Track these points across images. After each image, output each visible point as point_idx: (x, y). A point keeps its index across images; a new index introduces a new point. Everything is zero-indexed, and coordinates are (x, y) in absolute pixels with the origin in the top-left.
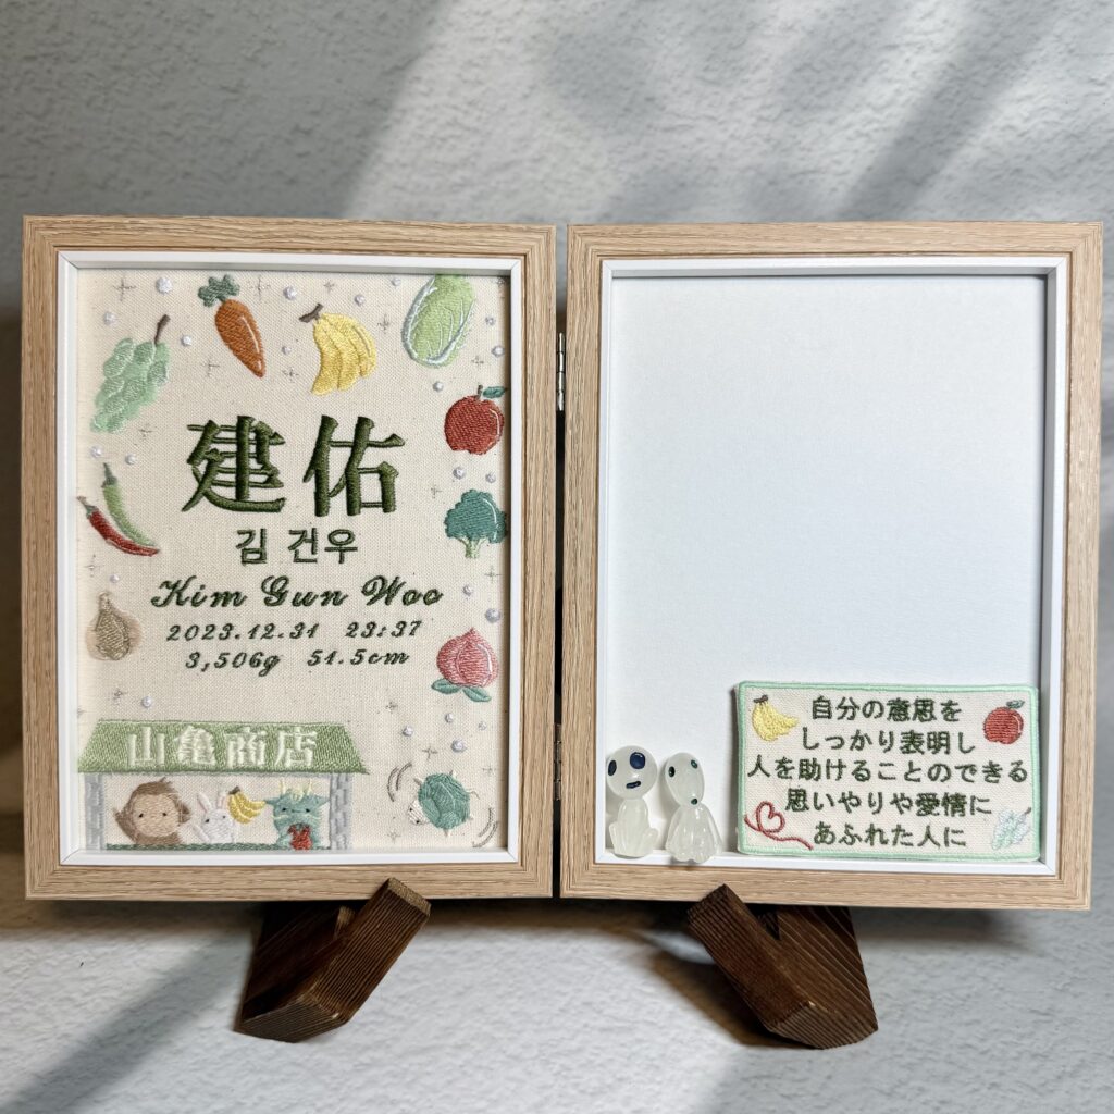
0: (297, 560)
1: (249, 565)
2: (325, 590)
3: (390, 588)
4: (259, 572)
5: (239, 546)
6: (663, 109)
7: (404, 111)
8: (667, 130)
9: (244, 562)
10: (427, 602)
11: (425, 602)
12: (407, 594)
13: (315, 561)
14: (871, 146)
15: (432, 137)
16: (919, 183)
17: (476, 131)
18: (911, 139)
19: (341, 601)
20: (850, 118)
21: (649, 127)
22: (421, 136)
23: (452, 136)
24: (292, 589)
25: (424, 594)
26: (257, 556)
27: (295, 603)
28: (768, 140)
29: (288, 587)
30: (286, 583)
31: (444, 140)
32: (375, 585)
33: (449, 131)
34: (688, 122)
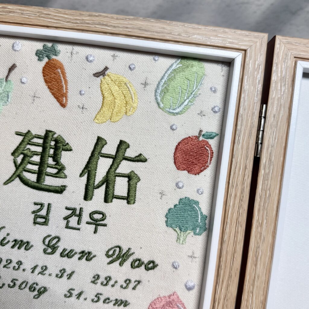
0: (67, 227)
1: (37, 225)
2: (82, 250)
3: (123, 255)
4: (43, 231)
5: (34, 212)
9: (35, 223)
10: (147, 269)
11: (146, 269)
12: (135, 261)
13: (79, 229)
19: (91, 259)
24: (62, 246)
25: (146, 262)
26: (43, 220)
27: (62, 255)
29: (59, 244)
30: (59, 241)
32: (115, 251)
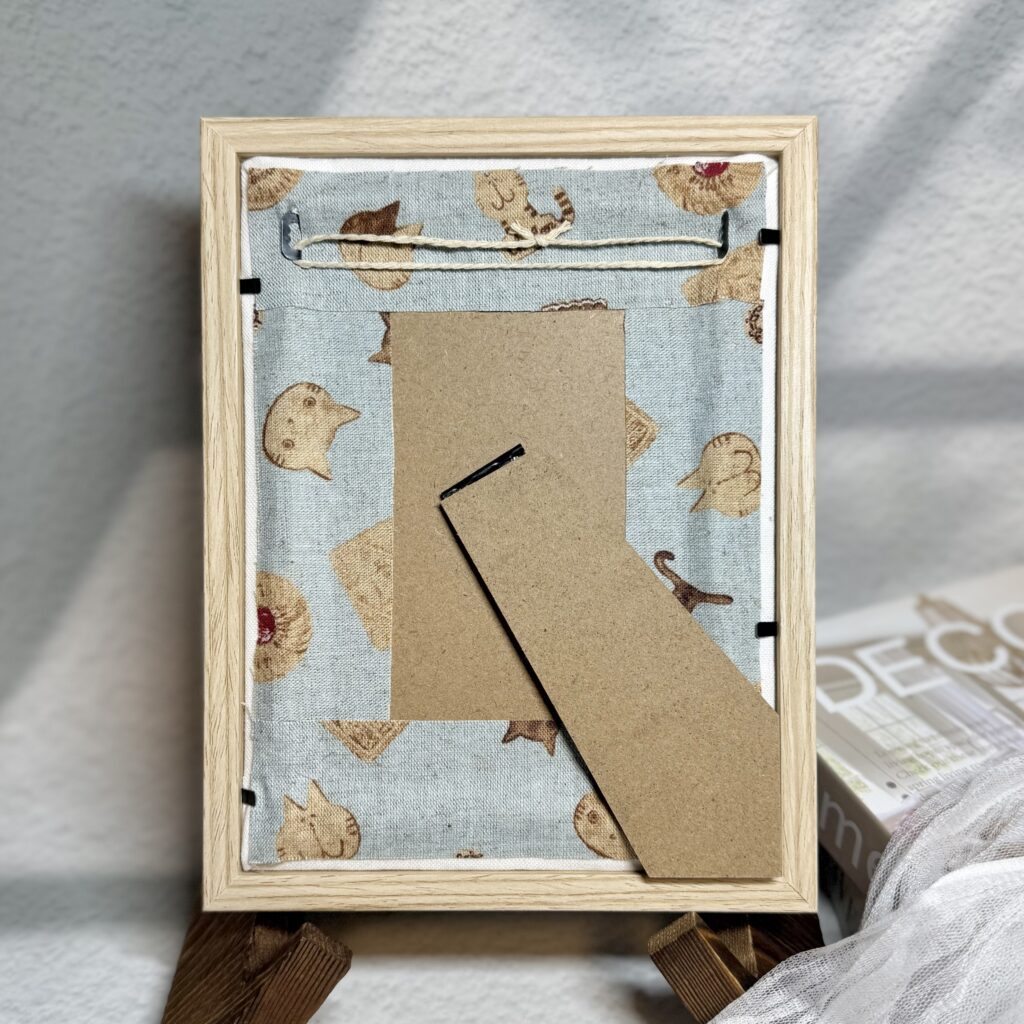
6: (667, 30)
7: (371, 32)
8: (671, 54)
14: (903, 73)
15: (402, 63)
16: (955, 115)
17: (453, 55)
18: (948, 64)
20: (880, 40)
21: (652, 50)
22: (389, 61)
23: (425, 62)
28: (786, 66)
31: (415, 66)
33: (422, 56)
34: (697, 45)
